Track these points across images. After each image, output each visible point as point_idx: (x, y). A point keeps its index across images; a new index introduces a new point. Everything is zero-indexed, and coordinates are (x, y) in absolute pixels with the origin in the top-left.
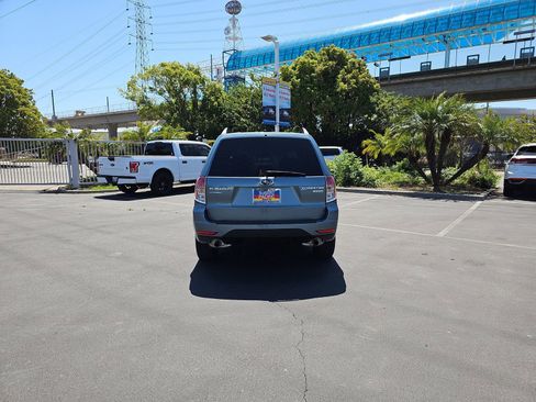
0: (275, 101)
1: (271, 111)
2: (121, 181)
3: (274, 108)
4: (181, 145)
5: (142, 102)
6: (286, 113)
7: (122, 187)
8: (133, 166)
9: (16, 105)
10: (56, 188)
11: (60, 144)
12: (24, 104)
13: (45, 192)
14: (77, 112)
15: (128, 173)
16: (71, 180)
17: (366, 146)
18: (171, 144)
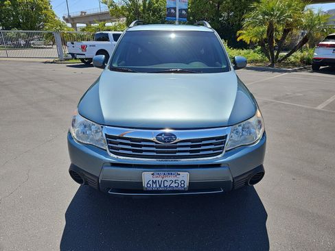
0: (175, 4)
1: (173, 11)
2: (78, 57)
3: (175, 9)
4: (114, 35)
5: (111, 5)
6: (184, 12)
7: (82, 60)
8: (83, 48)
9: (41, 9)
10: (52, 60)
11: (51, 34)
12: (46, 8)
13: (45, 63)
14: (82, 12)
15: (81, 52)
16: (59, 56)
17: (240, 34)
18: (107, 34)
